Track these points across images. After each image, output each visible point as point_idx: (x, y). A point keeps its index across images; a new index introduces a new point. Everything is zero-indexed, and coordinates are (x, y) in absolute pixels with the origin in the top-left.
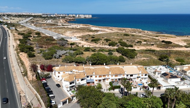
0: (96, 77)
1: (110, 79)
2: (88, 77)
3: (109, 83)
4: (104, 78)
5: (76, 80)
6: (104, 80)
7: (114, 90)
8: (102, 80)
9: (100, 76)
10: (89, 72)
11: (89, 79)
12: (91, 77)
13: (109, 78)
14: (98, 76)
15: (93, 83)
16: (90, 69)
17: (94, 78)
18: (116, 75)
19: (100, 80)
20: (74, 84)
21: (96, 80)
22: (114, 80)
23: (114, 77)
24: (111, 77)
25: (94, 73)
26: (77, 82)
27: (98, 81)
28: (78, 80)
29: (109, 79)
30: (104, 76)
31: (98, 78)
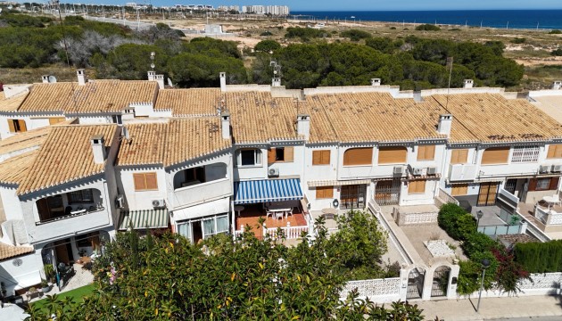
0: (321, 159)
1: (440, 185)
2: (249, 156)
3: (434, 218)
4: (386, 171)
5: (127, 178)
6: (387, 186)
7: (510, 286)
8: (371, 190)
9: (357, 154)
10: (260, 122)
11: (255, 173)
12: (280, 155)
13: (432, 175)
14: (337, 154)
15: (298, 208)
16: (273, 103)
17: (299, 166)
18: (496, 149)
19: (352, 192)
20: (100, 219)
21: (323, 190)
22: (473, 191)
23: (475, 167)
24: (455, 160)
25: (304, 128)
26: (138, 201)
27: (337, 194)
28: (146, 183)
29: (429, 184)
30: (393, 149)
31: (338, 172)
